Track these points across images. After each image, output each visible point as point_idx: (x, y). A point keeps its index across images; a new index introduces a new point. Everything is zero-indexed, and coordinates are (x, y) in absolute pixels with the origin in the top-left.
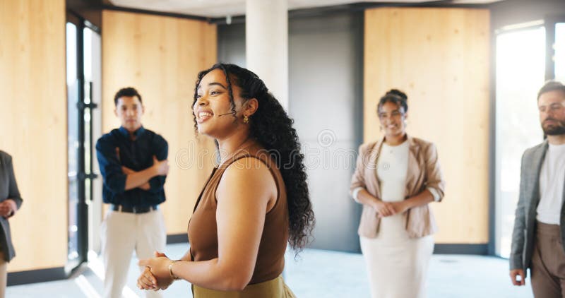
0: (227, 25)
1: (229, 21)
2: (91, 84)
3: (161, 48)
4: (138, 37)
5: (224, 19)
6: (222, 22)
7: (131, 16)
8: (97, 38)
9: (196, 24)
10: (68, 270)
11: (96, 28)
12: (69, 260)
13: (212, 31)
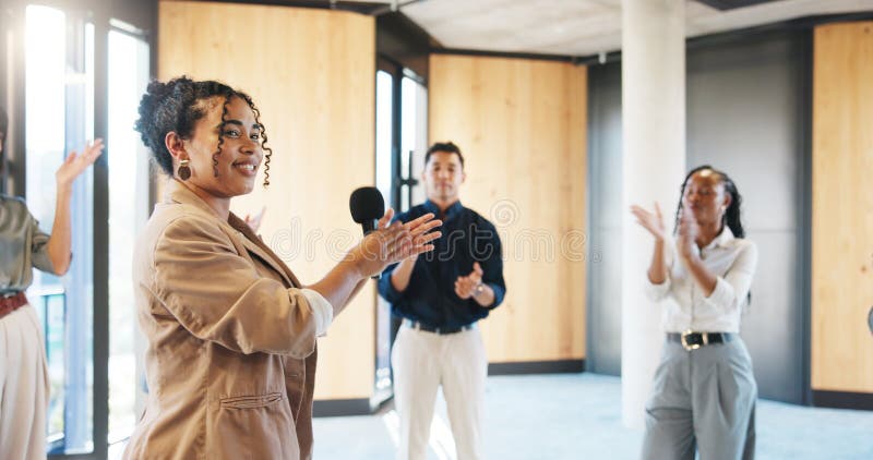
0: (600, 65)
1: (602, 60)
2: (411, 153)
3: (508, 103)
4: (476, 89)
5: (596, 57)
6: (593, 62)
7: (467, 61)
8: (421, 91)
9: (557, 67)
10: (374, 403)
11: (421, 79)
12: (376, 388)
13: (579, 75)
